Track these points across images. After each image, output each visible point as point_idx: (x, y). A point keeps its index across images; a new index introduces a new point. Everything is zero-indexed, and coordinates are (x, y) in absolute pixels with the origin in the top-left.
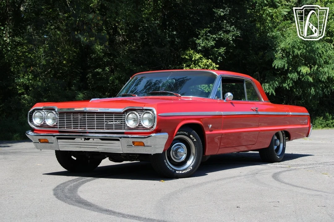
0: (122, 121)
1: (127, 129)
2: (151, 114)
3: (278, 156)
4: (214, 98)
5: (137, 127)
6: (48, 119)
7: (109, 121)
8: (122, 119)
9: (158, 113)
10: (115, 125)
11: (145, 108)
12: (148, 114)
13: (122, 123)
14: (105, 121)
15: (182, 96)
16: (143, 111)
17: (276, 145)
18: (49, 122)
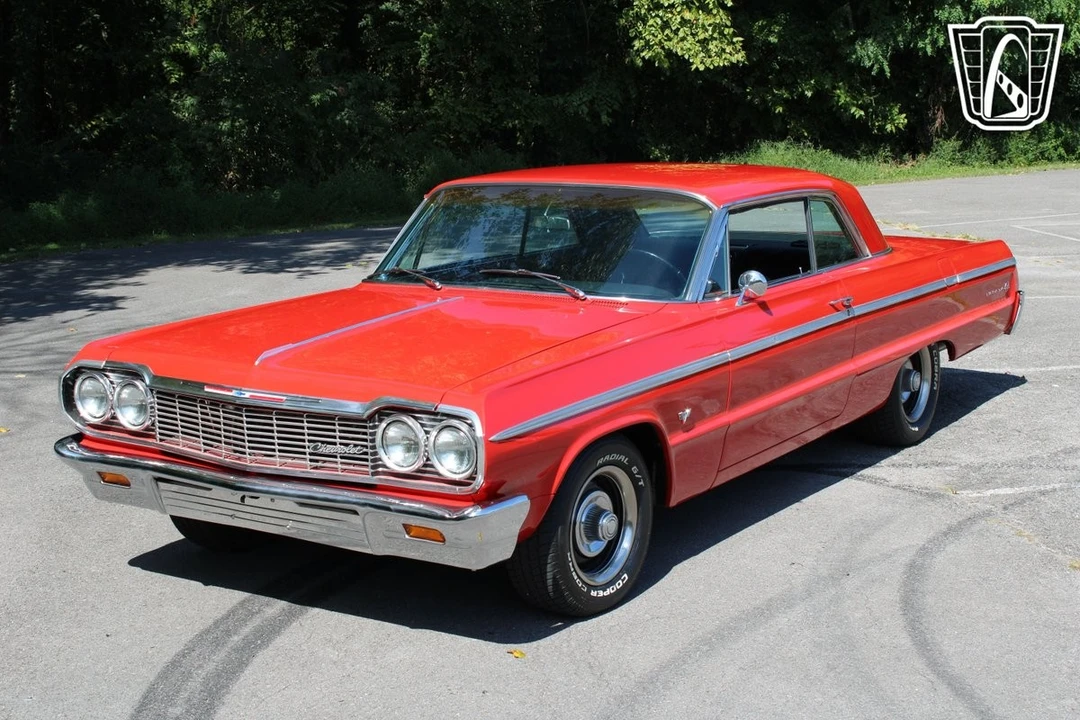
0: (366, 447)
1: (384, 473)
2: (462, 434)
3: (913, 425)
4: (701, 298)
5: (418, 471)
6: (123, 409)
7: (323, 442)
8: (366, 440)
9: (488, 430)
10: (341, 457)
11: (444, 408)
12: (455, 433)
13: (366, 453)
14: (310, 441)
15: (589, 297)
16: (439, 417)
17: (908, 390)
18: (129, 418)
